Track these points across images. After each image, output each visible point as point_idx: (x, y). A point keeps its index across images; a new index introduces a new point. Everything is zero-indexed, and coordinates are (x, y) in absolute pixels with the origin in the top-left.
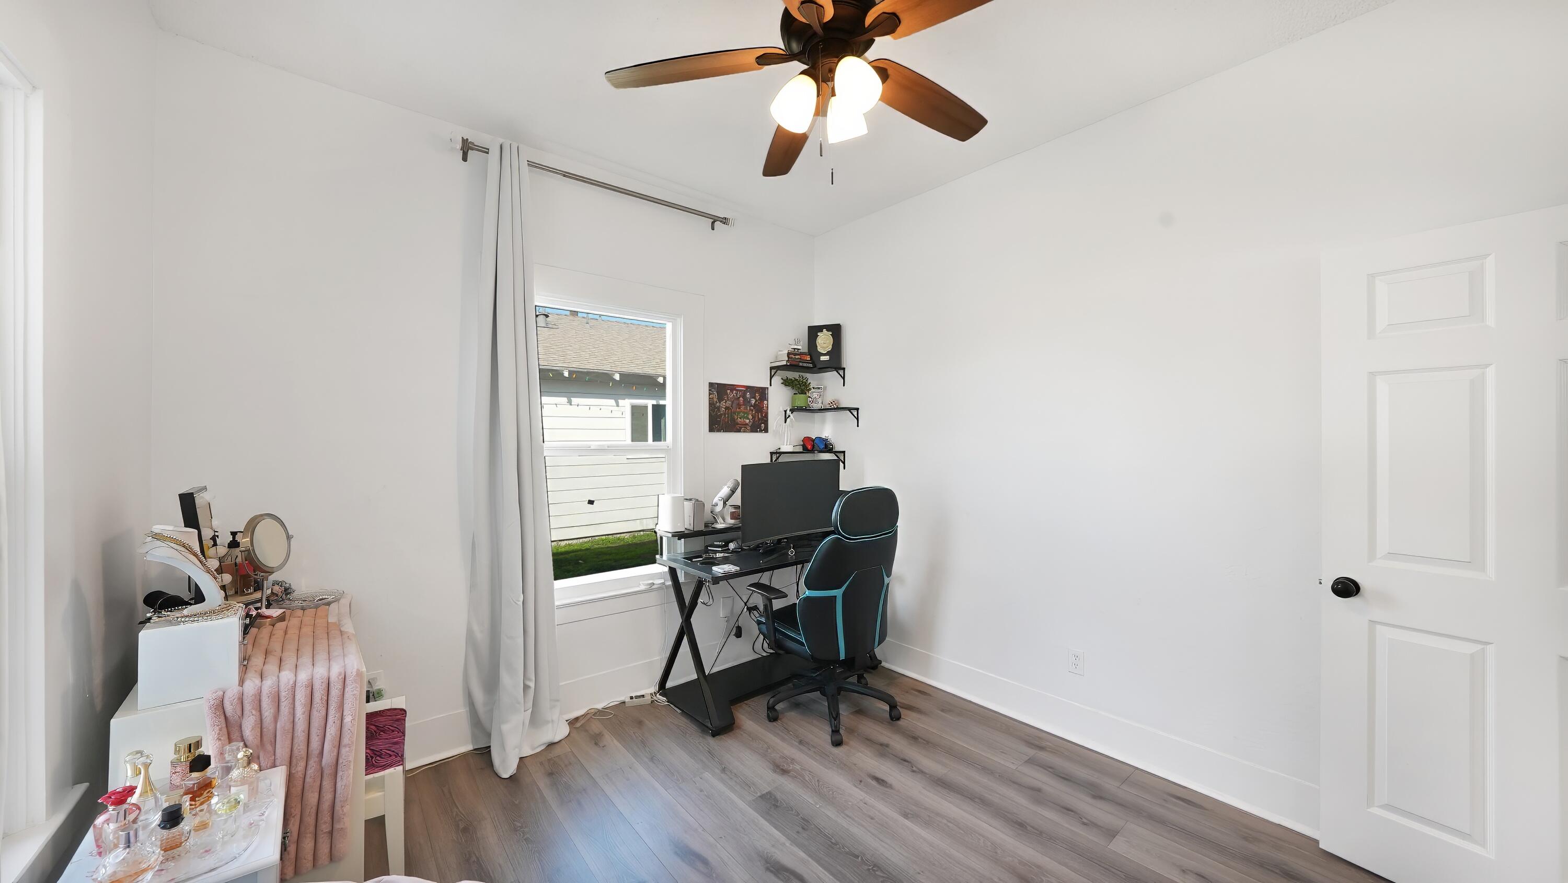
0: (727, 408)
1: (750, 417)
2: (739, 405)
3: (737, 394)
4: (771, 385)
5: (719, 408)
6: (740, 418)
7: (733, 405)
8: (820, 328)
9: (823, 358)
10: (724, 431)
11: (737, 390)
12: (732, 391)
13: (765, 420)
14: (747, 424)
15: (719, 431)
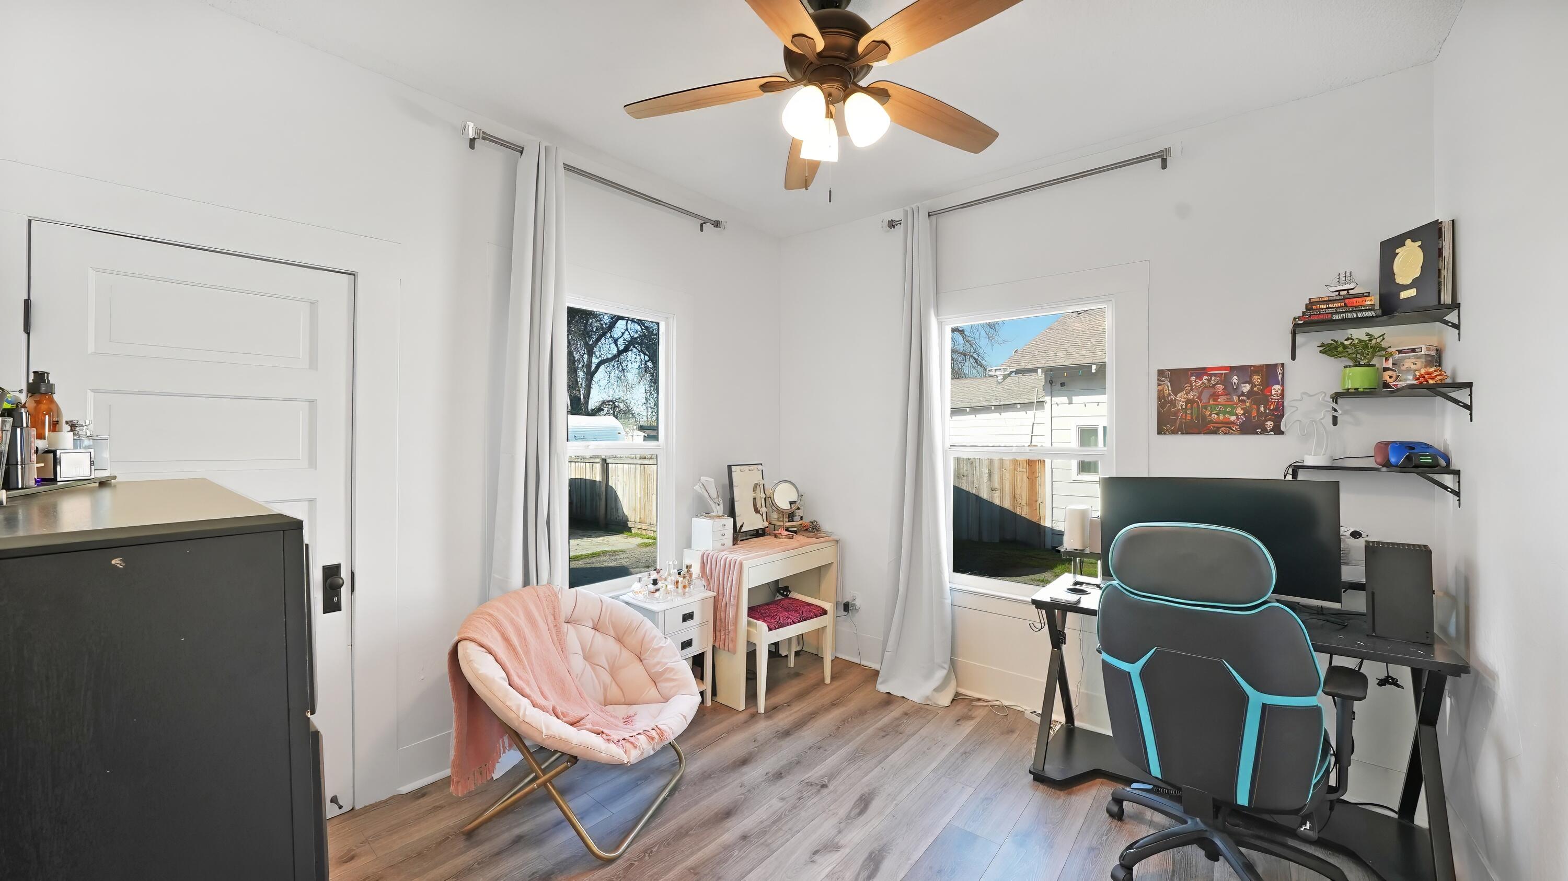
0: (1188, 401)
1: (1240, 411)
2: (1215, 396)
3: (1209, 381)
4: (1293, 358)
5: (1173, 403)
6: (1217, 414)
7: (1202, 397)
8: (1399, 241)
9: (1404, 295)
10: (1182, 434)
11: (1211, 375)
12: (1199, 377)
13: (1278, 414)
14: (1233, 423)
15: (1174, 432)
